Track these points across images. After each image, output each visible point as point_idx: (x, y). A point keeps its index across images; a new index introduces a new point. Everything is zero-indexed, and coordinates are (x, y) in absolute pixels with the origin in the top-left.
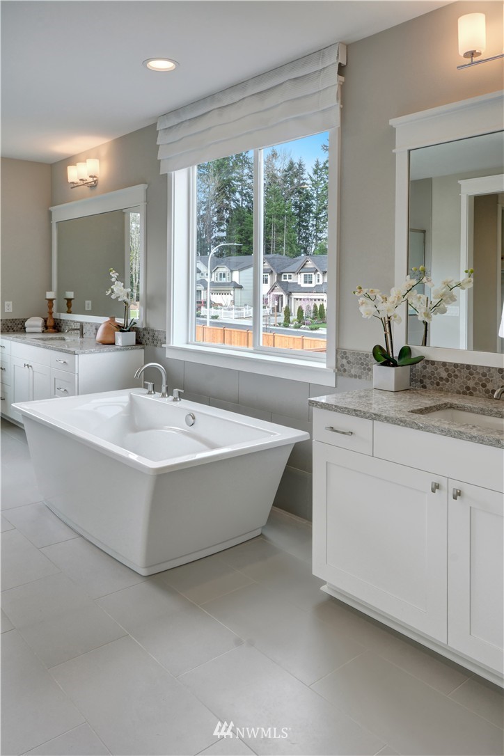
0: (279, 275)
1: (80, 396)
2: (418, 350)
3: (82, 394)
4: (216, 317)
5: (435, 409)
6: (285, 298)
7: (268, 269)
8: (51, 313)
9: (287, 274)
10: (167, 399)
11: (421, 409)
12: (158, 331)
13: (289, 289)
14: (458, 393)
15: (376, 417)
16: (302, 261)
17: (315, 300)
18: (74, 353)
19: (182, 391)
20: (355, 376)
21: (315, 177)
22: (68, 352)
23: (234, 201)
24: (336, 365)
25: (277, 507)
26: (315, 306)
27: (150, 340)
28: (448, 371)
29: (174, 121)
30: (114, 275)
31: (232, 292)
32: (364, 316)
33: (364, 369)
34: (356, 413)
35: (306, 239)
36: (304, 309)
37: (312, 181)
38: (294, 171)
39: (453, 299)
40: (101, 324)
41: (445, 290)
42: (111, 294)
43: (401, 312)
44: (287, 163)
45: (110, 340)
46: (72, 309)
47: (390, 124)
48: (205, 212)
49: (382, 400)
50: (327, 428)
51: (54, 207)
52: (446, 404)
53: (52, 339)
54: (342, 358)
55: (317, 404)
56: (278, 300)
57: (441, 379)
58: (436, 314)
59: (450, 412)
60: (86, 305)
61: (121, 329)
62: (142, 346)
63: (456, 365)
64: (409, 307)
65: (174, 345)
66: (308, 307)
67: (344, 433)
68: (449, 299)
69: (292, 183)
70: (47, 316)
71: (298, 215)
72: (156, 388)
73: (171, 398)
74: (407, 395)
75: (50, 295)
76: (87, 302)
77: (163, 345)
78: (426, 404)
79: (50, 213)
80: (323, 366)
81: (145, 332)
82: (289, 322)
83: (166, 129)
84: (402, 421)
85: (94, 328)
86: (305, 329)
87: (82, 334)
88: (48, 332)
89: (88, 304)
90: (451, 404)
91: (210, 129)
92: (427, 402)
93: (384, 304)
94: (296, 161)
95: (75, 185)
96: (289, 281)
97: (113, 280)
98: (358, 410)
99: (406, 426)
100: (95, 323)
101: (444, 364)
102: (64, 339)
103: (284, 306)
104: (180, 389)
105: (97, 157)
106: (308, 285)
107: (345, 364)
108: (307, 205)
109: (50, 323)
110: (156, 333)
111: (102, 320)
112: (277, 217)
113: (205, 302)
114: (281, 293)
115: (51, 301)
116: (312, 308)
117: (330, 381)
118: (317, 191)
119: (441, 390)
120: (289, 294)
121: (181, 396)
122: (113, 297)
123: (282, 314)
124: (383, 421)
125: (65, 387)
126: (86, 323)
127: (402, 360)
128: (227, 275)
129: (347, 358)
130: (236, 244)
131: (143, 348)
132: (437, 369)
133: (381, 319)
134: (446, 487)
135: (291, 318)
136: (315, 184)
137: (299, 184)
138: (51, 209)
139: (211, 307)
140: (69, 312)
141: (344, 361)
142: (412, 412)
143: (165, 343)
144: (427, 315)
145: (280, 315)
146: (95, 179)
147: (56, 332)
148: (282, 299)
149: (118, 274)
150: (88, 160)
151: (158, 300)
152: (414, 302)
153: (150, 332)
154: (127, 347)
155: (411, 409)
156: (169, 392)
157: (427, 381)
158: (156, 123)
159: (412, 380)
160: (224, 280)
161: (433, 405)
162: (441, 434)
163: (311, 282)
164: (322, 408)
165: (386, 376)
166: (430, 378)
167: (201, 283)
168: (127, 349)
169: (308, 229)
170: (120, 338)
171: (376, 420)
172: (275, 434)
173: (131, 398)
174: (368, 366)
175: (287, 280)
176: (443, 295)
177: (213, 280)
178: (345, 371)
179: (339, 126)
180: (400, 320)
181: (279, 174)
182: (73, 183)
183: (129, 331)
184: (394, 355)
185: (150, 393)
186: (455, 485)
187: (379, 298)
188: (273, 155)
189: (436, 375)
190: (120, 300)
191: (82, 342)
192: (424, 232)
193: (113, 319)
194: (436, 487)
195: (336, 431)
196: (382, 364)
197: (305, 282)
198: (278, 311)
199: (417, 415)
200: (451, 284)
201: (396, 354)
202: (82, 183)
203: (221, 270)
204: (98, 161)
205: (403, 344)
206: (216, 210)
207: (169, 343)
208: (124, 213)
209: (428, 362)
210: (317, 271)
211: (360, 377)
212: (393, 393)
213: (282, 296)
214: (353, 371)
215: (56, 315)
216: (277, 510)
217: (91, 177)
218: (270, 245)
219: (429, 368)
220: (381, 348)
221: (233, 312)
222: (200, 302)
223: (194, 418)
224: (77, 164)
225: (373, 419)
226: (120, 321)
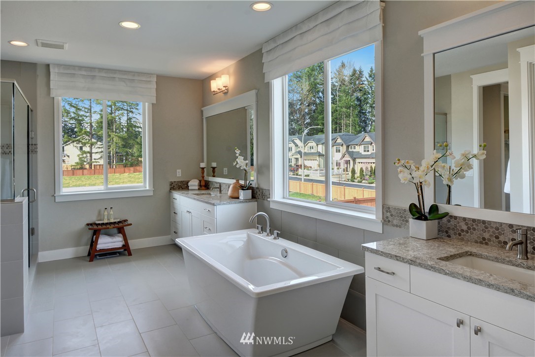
0: (348, 147)
1: (218, 234)
2: (444, 208)
3: (219, 232)
4: (308, 176)
5: (458, 256)
6: (352, 162)
7: (340, 143)
8: (203, 177)
9: (353, 146)
10: (270, 237)
11: (447, 256)
12: (265, 189)
13: (354, 157)
14: (476, 242)
15: (412, 262)
16: (362, 137)
17: (371, 163)
18: (214, 205)
19: (279, 232)
20: (397, 226)
21: (370, 79)
22: (210, 204)
23: (318, 98)
24: (383, 217)
25: (343, 318)
26: (371, 167)
27: (261, 195)
28: (467, 225)
29: (272, 45)
30: (238, 152)
31: (318, 159)
32: (402, 181)
33: (403, 220)
34: (397, 258)
35: (365, 122)
36: (364, 169)
37: (368, 82)
38: (356, 76)
39: (470, 167)
40: (231, 184)
41: (463, 160)
42: (236, 165)
43: (430, 178)
44: (352, 70)
45: (236, 195)
46: (215, 174)
47: (419, 34)
48: (300, 106)
49: (417, 248)
50: (375, 268)
51: (205, 108)
52: (467, 252)
53: (203, 194)
54: (387, 212)
55: (368, 249)
56: (347, 164)
57: (463, 231)
58: (457, 179)
59: (470, 258)
60: (224, 171)
61: (243, 188)
62: (255, 200)
63: (474, 220)
64: (436, 173)
65: (275, 199)
66: (367, 168)
67: (388, 273)
68: (467, 167)
69: (355, 84)
70: (201, 179)
71: (360, 105)
72: (263, 230)
73: (273, 237)
74: (436, 244)
75: (203, 165)
76: (224, 169)
77: (268, 199)
78: (451, 252)
79: (202, 112)
80: (373, 217)
81: (257, 190)
82: (355, 179)
83: (268, 51)
84: (432, 267)
85: (227, 186)
86: (364, 183)
87: (220, 191)
88: (201, 189)
89: (225, 171)
90: (471, 252)
91: (295, 48)
92: (452, 251)
93: (417, 172)
94: (357, 69)
95: (216, 93)
96: (354, 150)
97: (237, 155)
98: (398, 256)
99: (435, 271)
100: (228, 184)
101: (464, 219)
102: (210, 194)
103: (351, 168)
104: (278, 231)
105: (228, 74)
106: (366, 153)
107: (389, 216)
108: (365, 98)
109: (203, 183)
110: (264, 191)
111: (232, 182)
112: (346, 108)
113: (301, 166)
114: (349, 159)
115: (203, 169)
116: (369, 169)
117: (378, 229)
118: (372, 89)
119: (462, 240)
120: (354, 160)
121: (278, 235)
122: (238, 166)
123: (350, 173)
124: (417, 266)
125: (209, 228)
126: (223, 183)
127: (432, 215)
128: (314, 147)
129: (390, 212)
130: (319, 127)
131: (257, 201)
132: (459, 223)
133: (415, 184)
134: (469, 323)
135: (356, 176)
136: (370, 83)
137: (359, 84)
138: (202, 109)
139: (304, 169)
140: (214, 176)
141: (389, 214)
142: (440, 259)
143: (269, 198)
144: (450, 180)
145: (348, 174)
146: (227, 88)
147: (206, 189)
148: (350, 163)
149: (240, 151)
150: (222, 76)
151: (265, 169)
152: (439, 169)
153: (261, 191)
154: (246, 201)
155: (440, 257)
156: (271, 233)
157: (451, 232)
158: (262, 48)
159: (439, 231)
160: (313, 151)
161: (456, 253)
162: (464, 280)
163: (368, 151)
164: (372, 252)
165: (419, 228)
166: (453, 229)
167: (298, 153)
168: (246, 202)
169: (366, 115)
170: (242, 194)
171: (412, 265)
172: (340, 268)
173: (248, 236)
174: (406, 218)
175: (353, 150)
176: (462, 165)
177: (305, 151)
178: (389, 221)
179: (382, 39)
180: (429, 184)
181: (347, 79)
182: (214, 91)
183: (247, 189)
184: (425, 211)
185: (259, 233)
186: (476, 323)
187: (413, 167)
188: (342, 66)
189: (458, 228)
190: (241, 168)
191: (220, 197)
192: (446, 114)
193: (238, 181)
194: (460, 323)
195: (382, 271)
196: (416, 219)
197: (365, 151)
198: (347, 171)
199: (444, 263)
200: (468, 155)
201: (427, 210)
202: (219, 91)
203: (310, 144)
204: (228, 76)
205: (432, 203)
206: (307, 104)
207: (272, 198)
208: (246, 109)
209: (451, 216)
210: (372, 143)
211: (400, 227)
212: (425, 241)
213: (349, 161)
214: (395, 222)
215: (206, 178)
216: (344, 321)
217: (224, 87)
218: (342, 126)
219: (453, 222)
220: (415, 205)
221: (318, 172)
222: (298, 166)
223: (287, 252)
224: (216, 79)
225: (410, 264)
226: (242, 182)
